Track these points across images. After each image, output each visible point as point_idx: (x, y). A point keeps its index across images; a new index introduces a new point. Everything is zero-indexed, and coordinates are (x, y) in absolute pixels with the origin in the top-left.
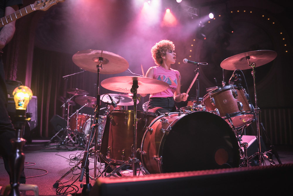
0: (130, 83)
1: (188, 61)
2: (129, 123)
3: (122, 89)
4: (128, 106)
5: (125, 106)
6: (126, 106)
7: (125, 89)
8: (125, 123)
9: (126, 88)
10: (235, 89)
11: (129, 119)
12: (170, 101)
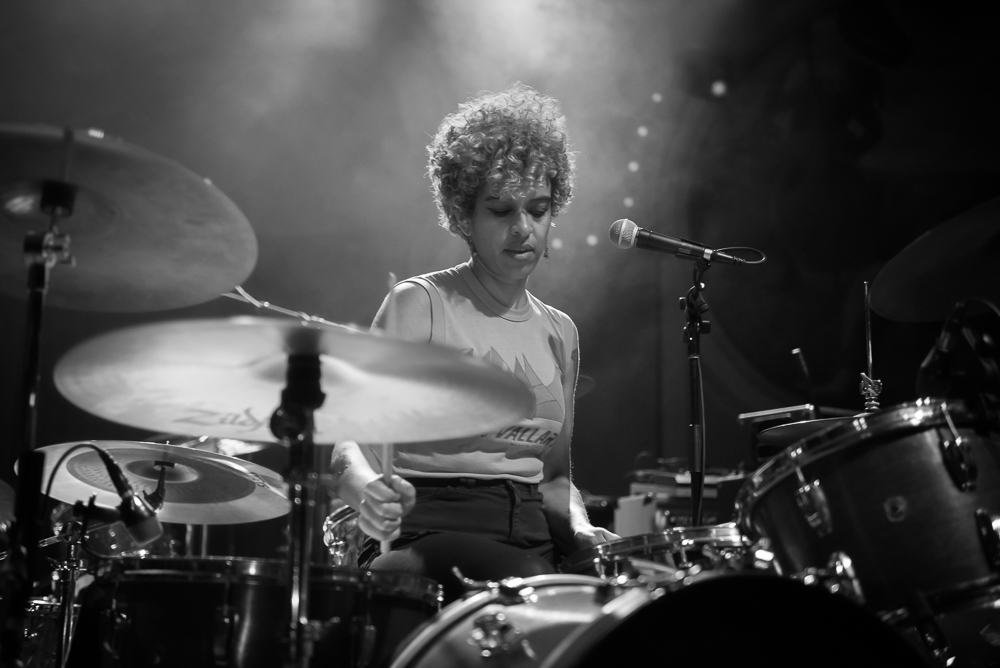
0: (269, 375)
1: (639, 237)
2: (241, 648)
3: (216, 419)
4: (213, 529)
5: (189, 529)
6: (197, 529)
7: (243, 418)
8: (218, 651)
9: (247, 412)
10: (957, 426)
11: (247, 624)
12: (518, 499)
